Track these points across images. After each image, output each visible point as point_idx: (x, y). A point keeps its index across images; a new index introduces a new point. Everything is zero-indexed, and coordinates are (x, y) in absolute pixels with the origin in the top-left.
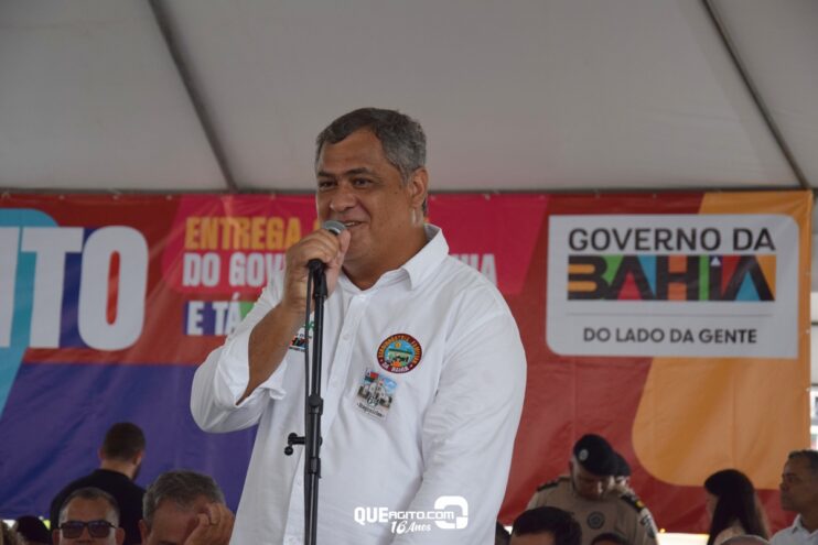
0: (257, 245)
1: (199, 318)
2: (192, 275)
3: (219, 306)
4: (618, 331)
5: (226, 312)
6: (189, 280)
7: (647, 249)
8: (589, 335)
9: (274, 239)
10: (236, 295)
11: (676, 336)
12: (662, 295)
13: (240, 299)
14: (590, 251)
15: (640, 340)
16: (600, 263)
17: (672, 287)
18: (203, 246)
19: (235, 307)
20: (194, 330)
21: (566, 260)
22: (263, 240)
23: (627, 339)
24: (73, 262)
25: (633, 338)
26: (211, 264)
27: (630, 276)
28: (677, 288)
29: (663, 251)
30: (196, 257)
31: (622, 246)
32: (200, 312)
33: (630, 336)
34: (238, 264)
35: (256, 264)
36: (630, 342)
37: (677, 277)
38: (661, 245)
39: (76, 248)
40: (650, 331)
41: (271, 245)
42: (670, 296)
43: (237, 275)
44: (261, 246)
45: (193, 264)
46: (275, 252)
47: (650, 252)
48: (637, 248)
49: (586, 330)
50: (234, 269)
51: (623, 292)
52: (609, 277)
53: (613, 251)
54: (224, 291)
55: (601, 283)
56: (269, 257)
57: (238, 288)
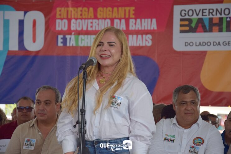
0: (79, 17)
1: (62, 40)
2: (59, 26)
3: (68, 37)
4: (196, 43)
5: (70, 39)
6: (58, 28)
7: (206, 15)
8: (187, 44)
9: (85, 15)
10: (73, 33)
11: (215, 44)
12: (211, 31)
13: (74, 34)
14: (187, 17)
15: (203, 45)
16: (190, 21)
17: (214, 28)
18: (62, 17)
19: (73, 37)
20: (60, 44)
21: (179, 20)
22: (81, 15)
23: (199, 45)
24: (21, 23)
25: (201, 45)
26: (65, 23)
27: (200, 25)
28: (216, 28)
29: (211, 16)
30: (60, 21)
31: (197, 15)
32: (62, 38)
33: (200, 44)
34: (73, 23)
35: (79, 23)
36: (200, 46)
37: (215, 24)
38: (211, 14)
39: (22, 18)
40: (206, 42)
41: (84, 17)
42: (213, 31)
43: (73, 27)
44: (80, 17)
45: (59, 23)
46: (85, 19)
47: (207, 17)
48: (203, 15)
49: (186, 43)
50: (72, 25)
51: (198, 30)
52: (193, 25)
53: (195, 17)
54: (69, 32)
55: (191, 27)
56: (83, 20)
57: (74, 31)
